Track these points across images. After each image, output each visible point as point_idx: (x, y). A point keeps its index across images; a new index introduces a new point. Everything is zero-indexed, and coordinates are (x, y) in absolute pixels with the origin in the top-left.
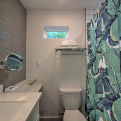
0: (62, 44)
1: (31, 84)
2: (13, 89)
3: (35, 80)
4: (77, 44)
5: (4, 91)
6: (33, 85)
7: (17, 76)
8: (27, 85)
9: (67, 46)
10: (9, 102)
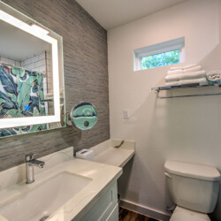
0: (167, 77)
1: (117, 147)
2: (85, 154)
3: (123, 142)
4: (203, 72)
5: (75, 155)
6: (120, 149)
7: (96, 135)
8: (111, 148)
9: (178, 80)
10: (73, 174)
